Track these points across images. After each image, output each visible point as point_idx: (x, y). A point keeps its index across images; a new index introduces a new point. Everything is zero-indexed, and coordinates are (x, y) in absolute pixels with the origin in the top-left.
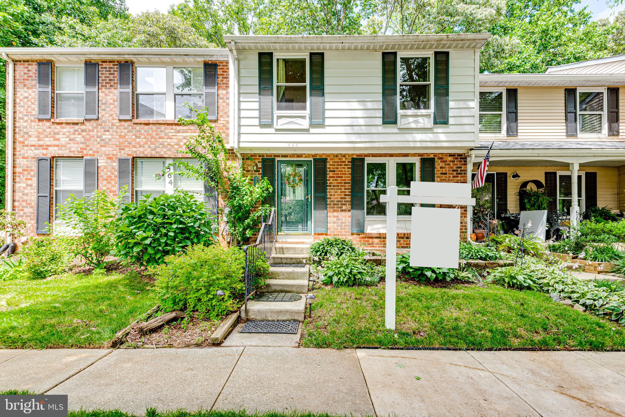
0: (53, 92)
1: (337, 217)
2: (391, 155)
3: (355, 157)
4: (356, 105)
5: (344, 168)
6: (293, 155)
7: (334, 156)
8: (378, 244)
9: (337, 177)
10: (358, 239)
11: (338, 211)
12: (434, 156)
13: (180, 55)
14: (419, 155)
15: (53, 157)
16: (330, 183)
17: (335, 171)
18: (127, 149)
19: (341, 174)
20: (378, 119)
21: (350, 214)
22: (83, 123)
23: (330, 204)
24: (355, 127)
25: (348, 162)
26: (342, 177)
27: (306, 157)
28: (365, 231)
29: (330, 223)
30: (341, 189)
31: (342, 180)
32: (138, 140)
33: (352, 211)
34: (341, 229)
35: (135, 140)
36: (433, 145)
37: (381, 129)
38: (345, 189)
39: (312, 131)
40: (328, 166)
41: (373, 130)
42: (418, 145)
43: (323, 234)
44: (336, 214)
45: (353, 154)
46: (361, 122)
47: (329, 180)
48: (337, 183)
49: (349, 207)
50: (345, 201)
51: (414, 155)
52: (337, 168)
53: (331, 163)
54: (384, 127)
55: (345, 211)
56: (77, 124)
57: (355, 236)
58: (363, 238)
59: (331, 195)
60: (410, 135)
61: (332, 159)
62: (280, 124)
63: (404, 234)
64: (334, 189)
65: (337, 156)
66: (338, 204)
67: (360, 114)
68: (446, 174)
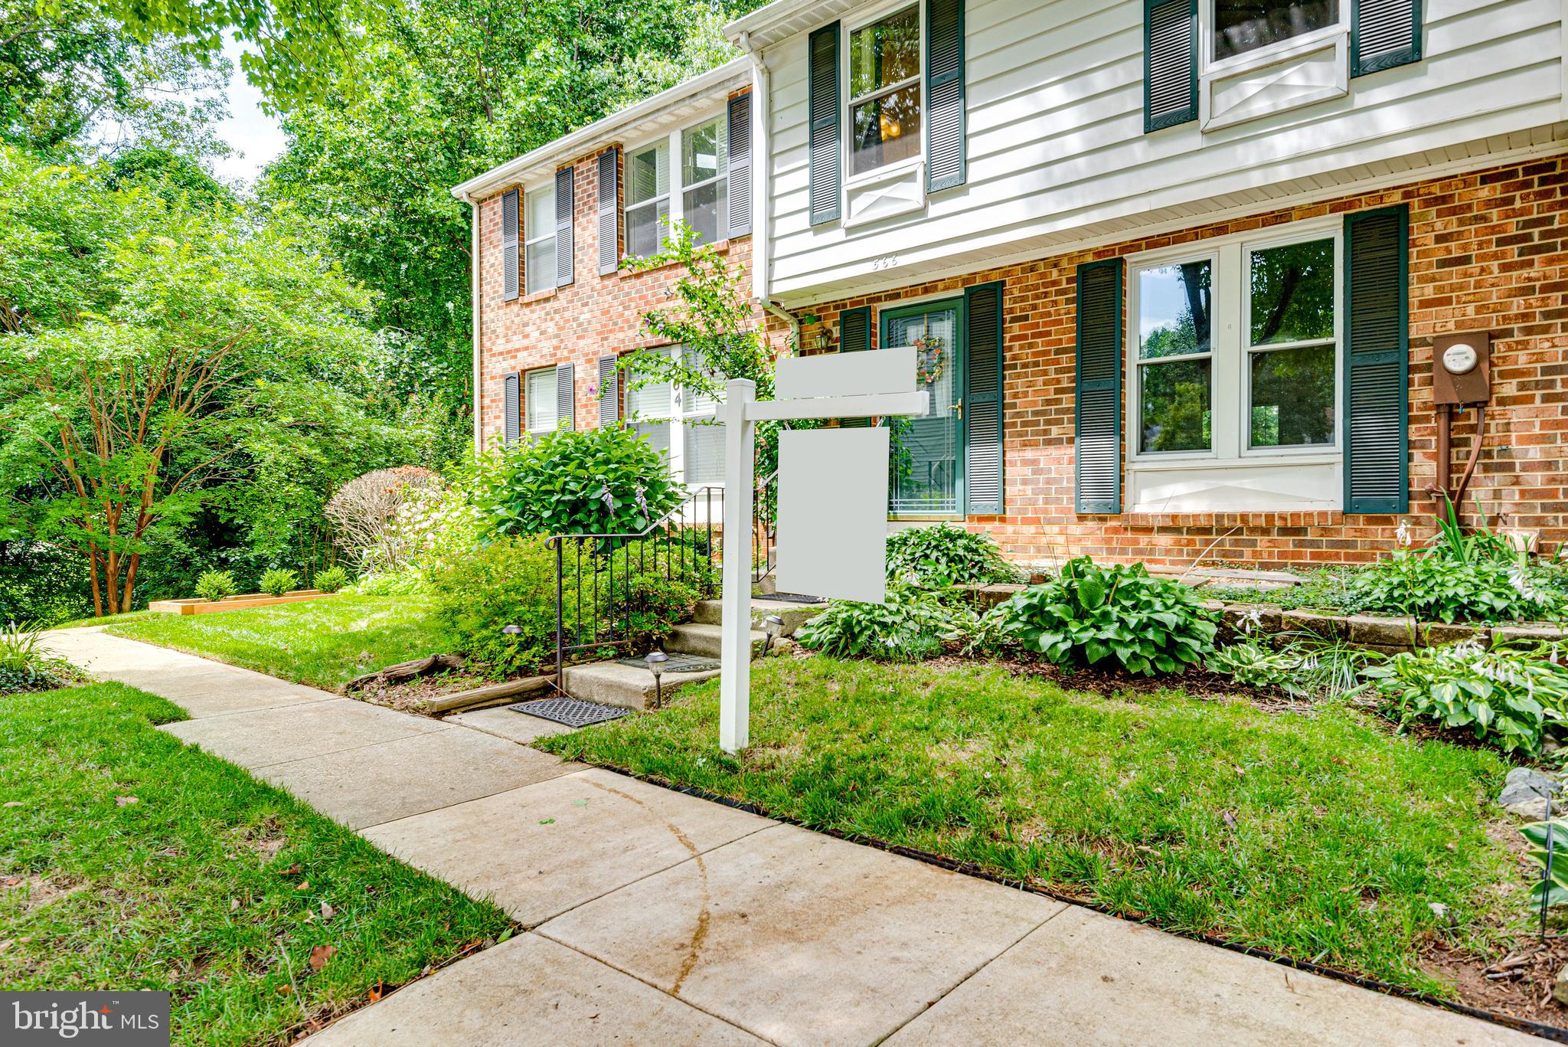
0: (521, 246)
1: (1035, 462)
2: (1220, 229)
3: (1089, 259)
4: (1055, 95)
5: (1055, 303)
6: (912, 290)
7: (1024, 271)
8: (1168, 552)
9: (1034, 336)
10: (1101, 534)
11: (1037, 444)
12: (1407, 195)
13: (683, 100)
14: (1336, 206)
15: (524, 371)
16: (1014, 358)
17: (1026, 318)
18: (612, 336)
19: (1045, 324)
20: (1131, 119)
21: (1071, 451)
22: (555, 297)
23: (1014, 425)
24: (1056, 168)
25: (1069, 281)
26: (1049, 333)
27: (946, 288)
28: (1128, 508)
29: (1014, 483)
30: (1045, 373)
31: (1049, 343)
32: (626, 313)
33: (1077, 440)
34: (1047, 501)
35: (622, 315)
36: (1351, 160)
37: (1140, 152)
38: (1057, 371)
39: (934, 210)
40: (1007, 306)
41: (1115, 160)
42: (1284, 174)
43: (991, 519)
44: (1029, 454)
45: (1082, 253)
46: (1074, 144)
47: (1010, 348)
48: (1035, 354)
49: (1070, 428)
50: (1057, 412)
51: (1315, 210)
52: (1034, 307)
53: (1016, 293)
54: (1153, 142)
55: (1058, 441)
56: (547, 300)
57: (1090, 524)
58: (1116, 530)
59: (1015, 396)
60: (1251, 144)
61: (1019, 281)
62: (857, 211)
63: (1270, 517)
64: (1026, 375)
65: (1032, 269)
66: (1037, 423)
67: (1069, 119)
68: (1465, 260)
